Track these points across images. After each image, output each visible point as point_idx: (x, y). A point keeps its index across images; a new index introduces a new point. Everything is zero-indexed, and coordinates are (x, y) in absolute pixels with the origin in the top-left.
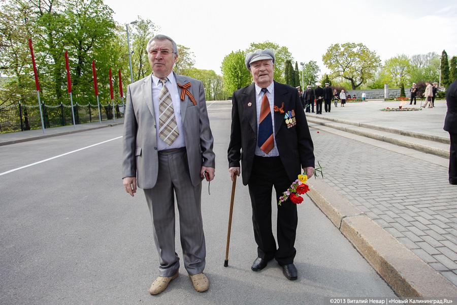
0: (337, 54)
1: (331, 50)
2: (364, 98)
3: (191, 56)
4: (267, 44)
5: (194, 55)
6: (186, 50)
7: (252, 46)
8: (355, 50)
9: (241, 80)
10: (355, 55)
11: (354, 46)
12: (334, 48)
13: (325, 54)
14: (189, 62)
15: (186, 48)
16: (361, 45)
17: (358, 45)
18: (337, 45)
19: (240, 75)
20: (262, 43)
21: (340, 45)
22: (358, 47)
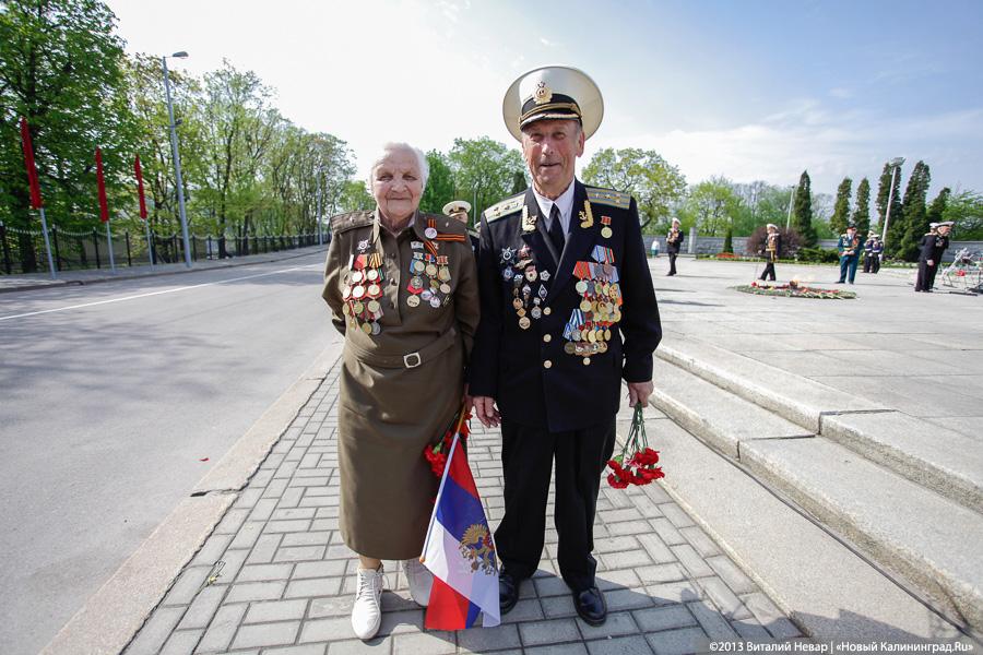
0: (609, 168)
1: (599, 160)
2: (656, 252)
3: (348, 157)
4: (484, 142)
5: (353, 156)
6: (338, 145)
7: (458, 144)
8: (641, 162)
9: (435, 205)
10: (642, 171)
11: (640, 154)
12: (603, 156)
13: (587, 167)
14: (344, 168)
15: (340, 142)
16: (652, 154)
17: (648, 154)
18: (609, 151)
19: (432, 195)
20: (477, 141)
21: (615, 151)
22: (647, 158)
